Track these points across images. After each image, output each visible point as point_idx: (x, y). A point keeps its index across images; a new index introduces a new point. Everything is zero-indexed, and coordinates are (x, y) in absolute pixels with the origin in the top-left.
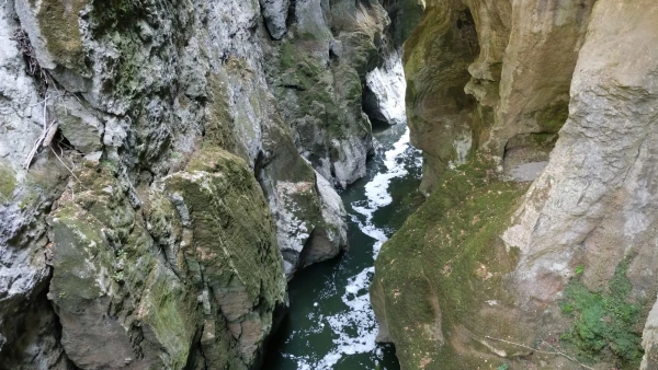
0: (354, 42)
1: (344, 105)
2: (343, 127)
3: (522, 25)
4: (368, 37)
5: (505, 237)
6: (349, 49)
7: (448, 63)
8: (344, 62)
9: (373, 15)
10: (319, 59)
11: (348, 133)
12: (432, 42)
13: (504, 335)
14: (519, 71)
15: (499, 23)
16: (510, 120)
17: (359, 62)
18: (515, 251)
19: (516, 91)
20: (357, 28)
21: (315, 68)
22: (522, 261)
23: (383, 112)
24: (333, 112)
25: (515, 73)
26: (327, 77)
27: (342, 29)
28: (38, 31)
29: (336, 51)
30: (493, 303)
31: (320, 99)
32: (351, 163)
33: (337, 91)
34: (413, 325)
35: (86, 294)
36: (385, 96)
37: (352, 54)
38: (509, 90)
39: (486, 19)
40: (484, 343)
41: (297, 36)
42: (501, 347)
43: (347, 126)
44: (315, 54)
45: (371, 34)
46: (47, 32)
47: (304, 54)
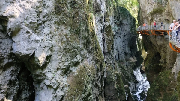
0: (131, 63)
1: (130, 75)
2: (130, 80)
3: (169, 50)
4: (133, 62)
5: (172, 71)
6: (130, 64)
7: (154, 64)
8: (129, 67)
9: (134, 58)
10: (125, 66)
11: (131, 81)
12: (150, 60)
13: (175, 86)
14: (170, 57)
15: (164, 52)
16: (169, 65)
17: (132, 67)
18: (174, 73)
19: (170, 60)
20: (131, 61)
21: (124, 67)
22: (175, 74)
23: (137, 79)
24: (128, 76)
25: (169, 57)
26: (126, 69)
27: (128, 61)
28: (107, 47)
29: (128, 65)
30: (172, 81)
31: (125, 73)
32: (132, 87)
33: (128, 72)
34: (157, 97)
35: (111, 80)
36: (137, 76)
37: (131, 65)
38: (168, 60)
39: (162, 52)
40: (172, 88)
41: (120, 61)
42: (174, 88)
43: (131, 79)
44: (124, 64)
45: (134, 62)
46: (108, 48)
47: (122, 64)
